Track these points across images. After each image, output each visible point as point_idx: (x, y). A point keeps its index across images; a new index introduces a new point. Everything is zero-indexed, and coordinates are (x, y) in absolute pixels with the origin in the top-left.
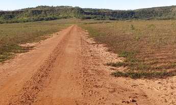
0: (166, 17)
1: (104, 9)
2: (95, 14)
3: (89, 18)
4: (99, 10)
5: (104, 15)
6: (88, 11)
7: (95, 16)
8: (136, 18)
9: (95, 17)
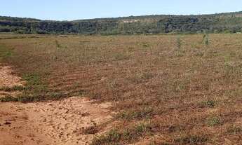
0: (112, 32)
1: (30, 19)
2: (16, 25)
3: (7, 31)
4: (21, 19)
5: (29, 27)
6: (4, 21)
7: (15, 27)
8: (74, 31)
9: (16, 30)
